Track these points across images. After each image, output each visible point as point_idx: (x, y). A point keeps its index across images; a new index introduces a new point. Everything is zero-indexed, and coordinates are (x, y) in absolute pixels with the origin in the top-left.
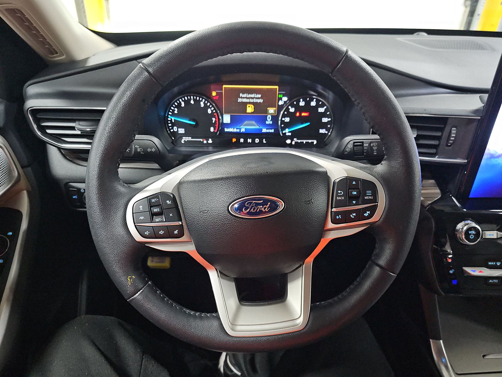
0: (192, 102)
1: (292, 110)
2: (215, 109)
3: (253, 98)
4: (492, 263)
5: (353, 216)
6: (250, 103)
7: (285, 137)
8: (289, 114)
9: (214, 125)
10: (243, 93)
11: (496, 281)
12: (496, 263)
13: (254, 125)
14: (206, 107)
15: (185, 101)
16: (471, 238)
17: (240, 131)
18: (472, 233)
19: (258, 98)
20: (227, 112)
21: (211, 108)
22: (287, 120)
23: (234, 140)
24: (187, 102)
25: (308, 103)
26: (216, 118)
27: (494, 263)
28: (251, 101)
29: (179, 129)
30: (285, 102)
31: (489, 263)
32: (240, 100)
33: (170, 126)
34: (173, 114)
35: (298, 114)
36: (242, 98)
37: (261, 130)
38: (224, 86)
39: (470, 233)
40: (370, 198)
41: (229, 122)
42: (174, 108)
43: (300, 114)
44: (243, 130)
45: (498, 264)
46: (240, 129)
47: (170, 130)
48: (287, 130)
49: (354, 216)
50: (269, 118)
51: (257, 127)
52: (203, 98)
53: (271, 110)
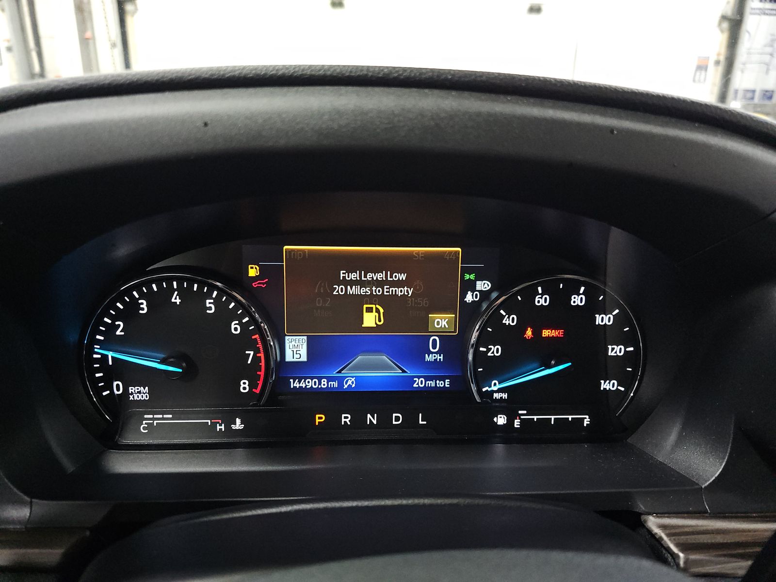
0: (176, 299)
1: (510, 321)
2: (253, 320)
3: (380, 284)
6: (372, 299)
7: (492, 406)
8: (501, 335)
9: (250, 373)
10: (349, 271)
13: (384, 367)
14: (224, 316)
15: (149, 297)
17: (341, 384)
19: (399, 284)
20: (296, 330)
21: (240, 318)
22: (495, 351)
23: (320, 418)
24: (158, 301)
25: (560, 299)
26: (257, 351)
28: (376, 291)
29: (131, 389)
30: (484, 295)
32: (339, 290)
33: (100, 379)
34: (111, 342)
35: (529, 333)
36: (346, 283)
37: (411, 380)
38: (286, 247)
41: (304, 358)
42: (114, 319)
43: (537, 333)
44: (350, 383)
46: (341, 380)
47: (98, 391)
48: (495, 386)
50: (434, 343)
51: (398, 373)
52: (212, 288)
53: (442, 321)
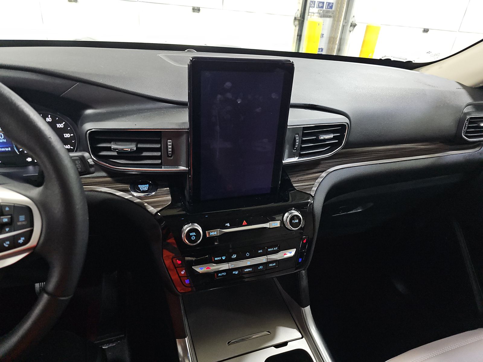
4: (218, 258)
5: (6, 244)
11: (224, 274)
12: (221, 258)
16: (193, 239)
18: (193, 235)
27: (220, 258)
31: (215, 258)
39: (191, 235)
40: (24, 223)
45: (224, 258)
49: (8, 244)
